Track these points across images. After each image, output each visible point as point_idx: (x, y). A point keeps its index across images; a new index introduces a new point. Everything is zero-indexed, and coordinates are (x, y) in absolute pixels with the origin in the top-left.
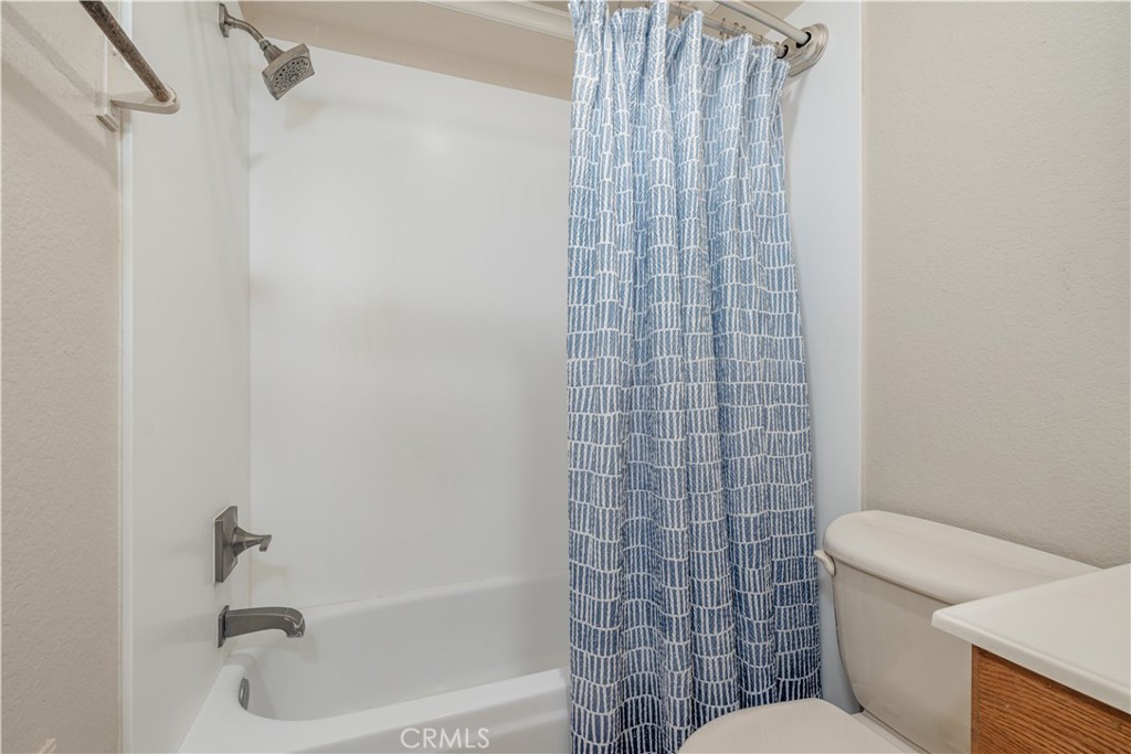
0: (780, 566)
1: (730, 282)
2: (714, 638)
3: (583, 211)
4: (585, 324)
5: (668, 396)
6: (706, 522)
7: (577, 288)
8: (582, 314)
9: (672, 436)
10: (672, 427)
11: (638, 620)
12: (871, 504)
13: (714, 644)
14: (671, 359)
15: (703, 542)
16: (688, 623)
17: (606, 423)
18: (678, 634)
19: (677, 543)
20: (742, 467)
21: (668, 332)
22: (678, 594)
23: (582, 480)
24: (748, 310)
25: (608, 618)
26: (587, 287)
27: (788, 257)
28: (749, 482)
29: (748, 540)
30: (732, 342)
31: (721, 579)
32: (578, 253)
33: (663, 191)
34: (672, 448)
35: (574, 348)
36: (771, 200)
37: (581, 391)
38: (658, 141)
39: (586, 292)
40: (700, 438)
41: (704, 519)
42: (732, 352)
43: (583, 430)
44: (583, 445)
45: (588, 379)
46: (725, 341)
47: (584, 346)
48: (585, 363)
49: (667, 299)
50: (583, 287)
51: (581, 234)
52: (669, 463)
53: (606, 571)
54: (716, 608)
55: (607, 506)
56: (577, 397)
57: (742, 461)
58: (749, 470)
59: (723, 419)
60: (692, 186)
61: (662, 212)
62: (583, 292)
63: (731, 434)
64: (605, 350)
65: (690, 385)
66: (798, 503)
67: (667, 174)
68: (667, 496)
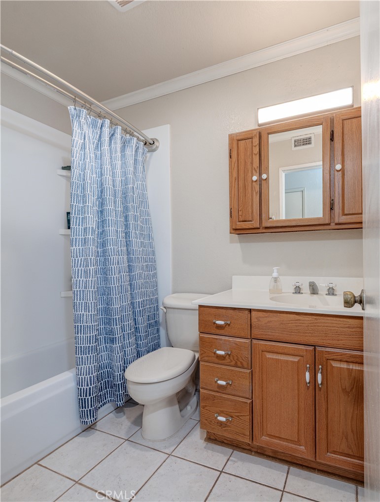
0: (148, 316)
1: (131, 222)
2: (129, 342)
3: (77, 190)
4: (79, 234)
5: (113, 261)
6: (126, 303)
7: (75, 220)
8: (78, 230)
9: (115, 275)
10: (115, 272)
11: (101, 344)
12: (174, 292)
13: (130, 344)
14: (114, 248)
15: (125, 310)
16: (122, 337)
17: (91, 271)
18: (119, 342)
19: (118, 311)
20: (137, 285)
21: (113, 238)
22: (118, 328)
23: (80, 293)
24: (137, 232)
25: (94, 340)
26: (79, 220)
27: (149, 215)
28: (139, 289)
29: (139, 308)
30: (132, 242)
31: (131, 322)
32: (75, 207)
33: (109, 188)
34: (115, 278)
35: (74, 243)
36: (143, 194)
37: (78, 260)
38: (107, 170)
39: (79, 222)
40: (123, 275)
41: (125, 302)
42: (132, 246)
43: (80, 274)
44: (80, 280)
45: (81, 255)
46: (130, 242)
47: (79, 242)
48: (79, 249)
49: (112, 227)
50: (78, 220)
51: (77, 199)
52: (114, 284)
53: (93, 324)
54: (130, 332)
55: (93, 301)
56: (76, 262)
57: (137, 282)
58: (139, 285)
59: (130, 269)
60: (119, 188)
61: (109, 196)
62: (78, 222)
63: (133, 274)
64: (90, 244)
65: (120, 257)
66: (153, 295)
67: (111, 183)
68: (113, 296)
